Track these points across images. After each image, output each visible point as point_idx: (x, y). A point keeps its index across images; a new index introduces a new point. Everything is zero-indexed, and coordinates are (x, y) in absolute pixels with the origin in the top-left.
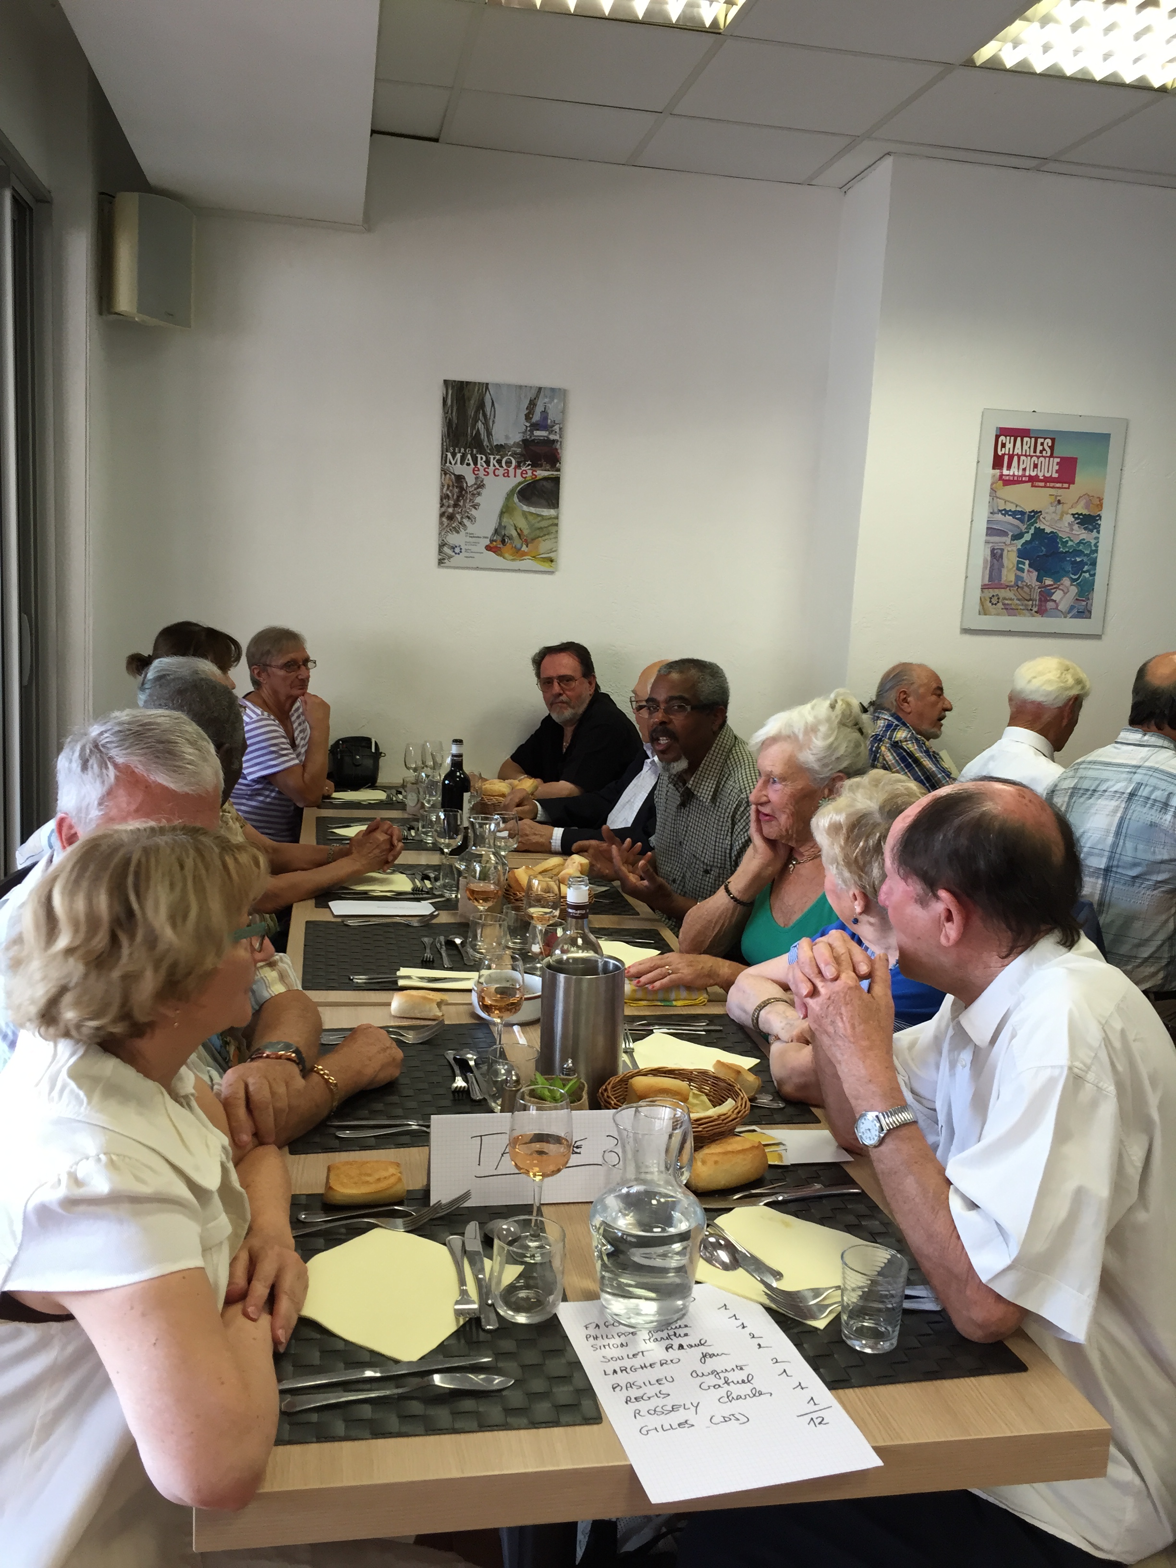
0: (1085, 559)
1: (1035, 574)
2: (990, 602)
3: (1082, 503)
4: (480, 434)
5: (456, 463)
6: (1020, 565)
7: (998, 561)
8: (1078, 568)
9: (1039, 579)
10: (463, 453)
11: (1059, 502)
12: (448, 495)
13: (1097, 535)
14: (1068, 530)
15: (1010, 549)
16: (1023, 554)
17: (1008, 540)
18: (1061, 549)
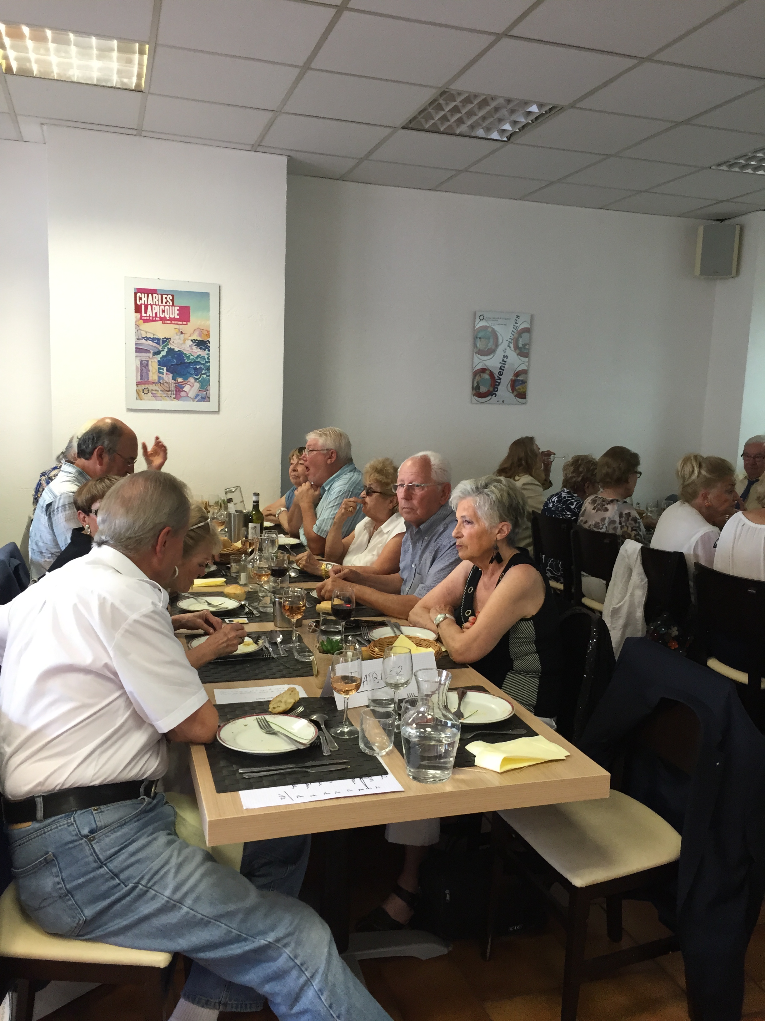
0: (202, 366)
1: (171, 375)
2: (143, 392)
3: (196, 333)
6: (161, 370)
7: (145, 368)
8: (198, 372)
9: (174, 379)
11: (182, 333)
13: (208, 352)
14: (189, 349)
15: (153, 360)
16: (161, 363)
17: (151, 355)
18: (186, 361)
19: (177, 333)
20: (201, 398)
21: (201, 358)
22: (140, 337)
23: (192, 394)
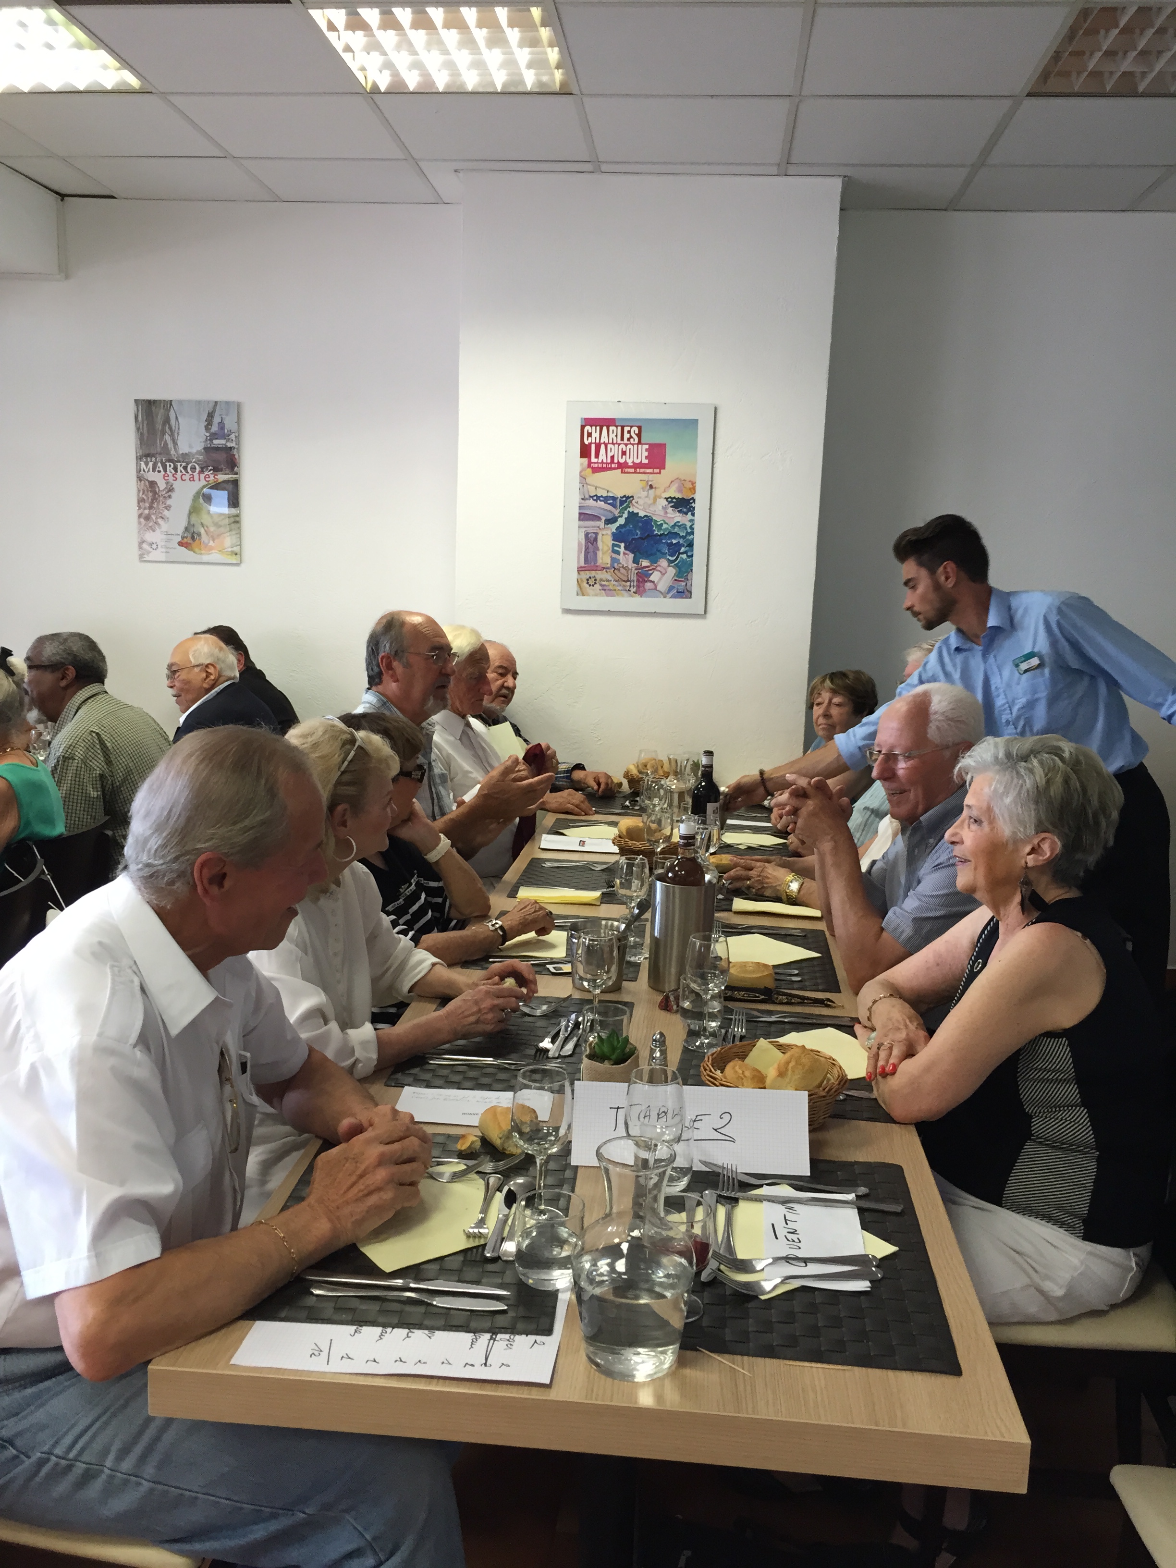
0: (681, 541)
1: (631, 556)
2: (588, 583)
3: (674, 487)
4: (167, 444)
5: (149, 471)
6: (615, 548)
7: (592, 544)
8: (674, 550)
9: (636, 561)
10: (155, 463)
11: (651, 487)
12: (144, 499)
13: (691, 517)
14: (662, 513)
15: (604, 532)
16: (618, 537)
17: (601, 524)
18: (656, 532)
19: (643, 488)
20: (678, 592)
21: (679, 526)
22: (587, 496)
23: (662, 586)
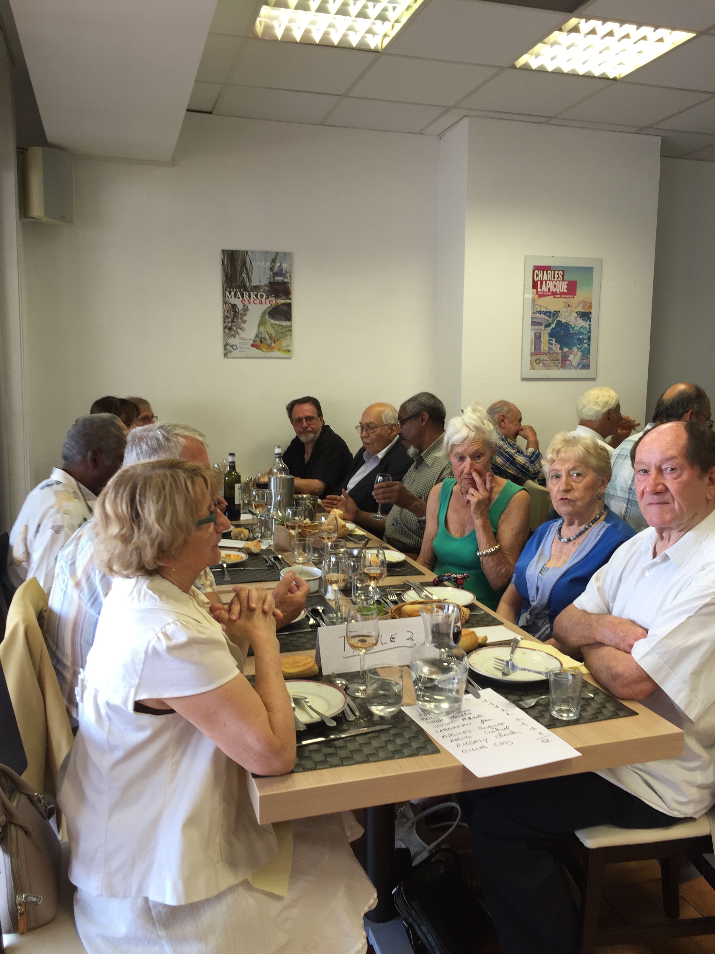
0: (584, 337)
1: (558, 346)
2: (536, 362)
3: (581, 306)
4: (244, 280)
5: (231, 297)
6: (550, 342)
7: (538, 339)
8: (581, 341)
9: (561, 349)
10: (235, 292)
11: (569, 306)
12: (228, 316)
13: (590, 323)
14: (574, 321)
15: (544, 332)
16: (551, 335)
17: (543, 327)
18: (571, 332)
19: (565, 307)
20: (583, 366)
21: (583, 328)
22: (535, 311)
23: (575, 363)
